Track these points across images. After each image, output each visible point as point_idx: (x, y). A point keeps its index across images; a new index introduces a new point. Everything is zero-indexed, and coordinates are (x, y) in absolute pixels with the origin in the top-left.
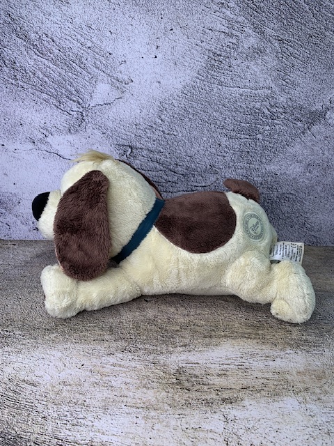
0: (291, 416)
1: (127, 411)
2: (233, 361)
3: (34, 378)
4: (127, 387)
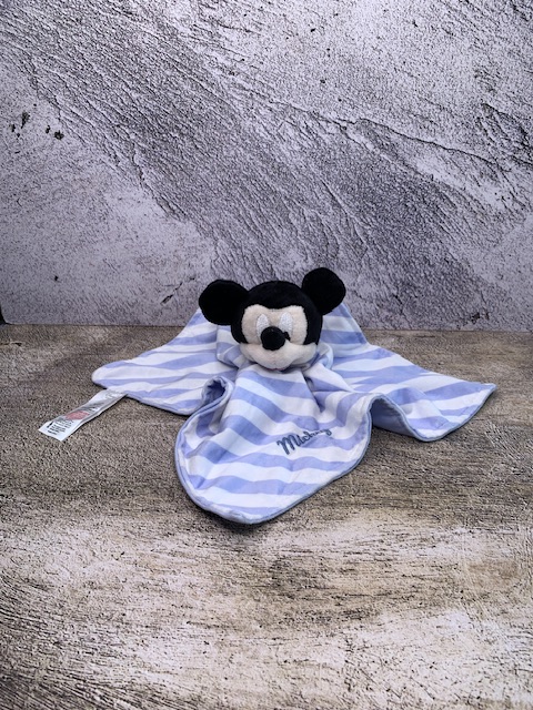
0: (456, 642)
1: (191, 632)
2: (367, 547)
3: (43, 576)
4: (192, 592)
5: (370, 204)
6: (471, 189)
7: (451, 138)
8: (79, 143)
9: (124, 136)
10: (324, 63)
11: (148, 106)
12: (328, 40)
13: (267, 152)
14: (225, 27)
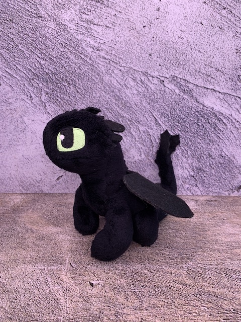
5: (177, 124)
6: (235, 115)
7: (223, 87)
8: (10, 89)
9: (36, 85)
10: (151, 45)
11: (50, 68)
12: (153, 32)
13: (118, 94)
14: (94, 24)
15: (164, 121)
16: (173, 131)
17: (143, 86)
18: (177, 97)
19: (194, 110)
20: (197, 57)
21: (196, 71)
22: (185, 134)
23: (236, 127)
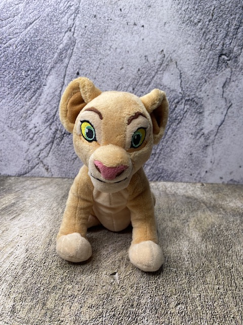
15: (30, 33)
16: (20, 43)
17: (65, 9)
18: (56, 46)
19: (43, 66)
20: (93, 65)
21: (81, 65)
22: (18, 56)
23: (28, 110)
